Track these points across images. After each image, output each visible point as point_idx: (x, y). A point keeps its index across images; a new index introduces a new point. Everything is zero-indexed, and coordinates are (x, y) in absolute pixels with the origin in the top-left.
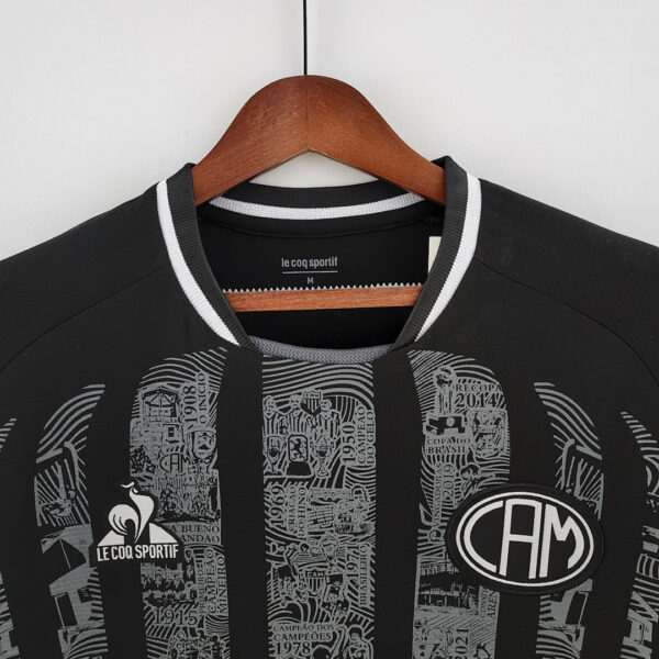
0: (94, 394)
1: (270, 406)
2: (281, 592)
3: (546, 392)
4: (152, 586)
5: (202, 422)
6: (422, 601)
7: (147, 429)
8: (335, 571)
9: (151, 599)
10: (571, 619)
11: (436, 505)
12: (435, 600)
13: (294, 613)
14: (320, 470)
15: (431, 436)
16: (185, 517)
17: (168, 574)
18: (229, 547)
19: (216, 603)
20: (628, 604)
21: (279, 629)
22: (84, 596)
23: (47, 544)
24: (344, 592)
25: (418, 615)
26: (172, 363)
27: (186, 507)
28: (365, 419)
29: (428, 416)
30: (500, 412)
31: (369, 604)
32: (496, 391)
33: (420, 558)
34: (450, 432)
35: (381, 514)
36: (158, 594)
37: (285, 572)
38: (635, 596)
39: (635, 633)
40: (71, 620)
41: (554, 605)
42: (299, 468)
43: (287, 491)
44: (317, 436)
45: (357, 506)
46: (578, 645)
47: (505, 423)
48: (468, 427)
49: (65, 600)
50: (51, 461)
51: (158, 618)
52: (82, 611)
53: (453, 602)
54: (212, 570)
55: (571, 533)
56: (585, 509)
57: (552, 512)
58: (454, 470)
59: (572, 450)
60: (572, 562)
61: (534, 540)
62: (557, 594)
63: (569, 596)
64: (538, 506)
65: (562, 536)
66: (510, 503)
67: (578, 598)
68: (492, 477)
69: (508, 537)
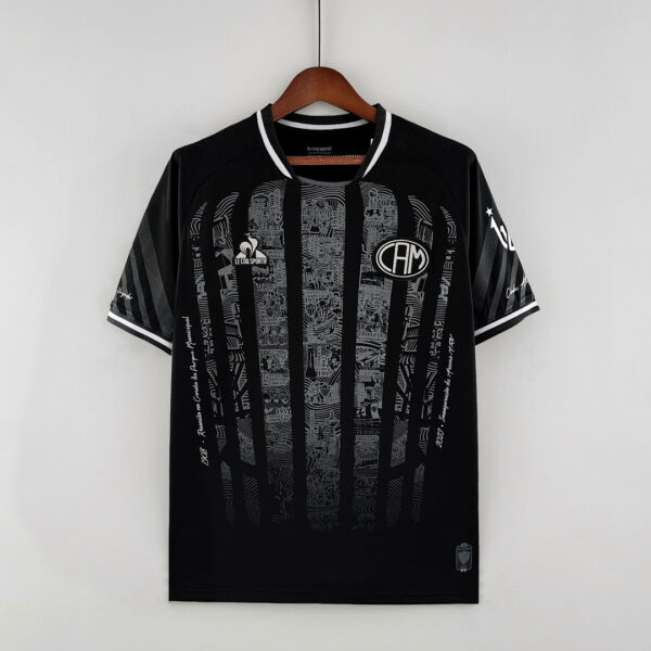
0: (235, 196)
1: (304, 204)
2: (307, 278)
3: (413, 200)
4: (257, 275)
5: (277, 209)
6: (362, 282)
7: (255, 212)
8: (328, 270)
9: (256, 280)
10: (419, 290)
11: (369, 245)
12: (367, 282)
13: (312, 286)
14: (323, 230)
15: (367, 217)
16: (270, 248)
17: (263, 270)
18: (287, 260)
19: (282, 282)
20: (441, 282)
21: (306, 293)
22: (230, 277)
23: (217, 254)
24: (332, 278)
25: (361, 288)
26: (266, 185)
27: (270, 244)
28: (342, 209)
29: (367, 209)
30: (394, 207)
31: (341, 283)
32: (393, 199)
33: (362, 266)
34: (375, 216)
35: (347, 248)
36: (259, 279)
37: (309, 270)
38: (443, 278)
39: (443, 292)
40: (225, 287)
41: (413, 284)
42: (315, 229)
43: (310, 238)
44: (322, 216)
45: (338, 245)
46: (422, 300)
47: (396, 212)
48: (382, 213)
49: (223, 278)
50: (218, 222)
51: (259, 288)
52: (230, 283)
53: (374, 283)
54: (280, 269)
55: (420, 257)
56: (426, 246)
57: (413, 247)
58: (376, 231)
59: (422, 223)
60: (420, 267)
61: (406, 259)
62: (414, 280)
63: (418, 280)
64: (408, 245)
65: (417, 257)
66: (397, 244)
67: (422, 281)
68: (390, 234)
69: (396, 258)
